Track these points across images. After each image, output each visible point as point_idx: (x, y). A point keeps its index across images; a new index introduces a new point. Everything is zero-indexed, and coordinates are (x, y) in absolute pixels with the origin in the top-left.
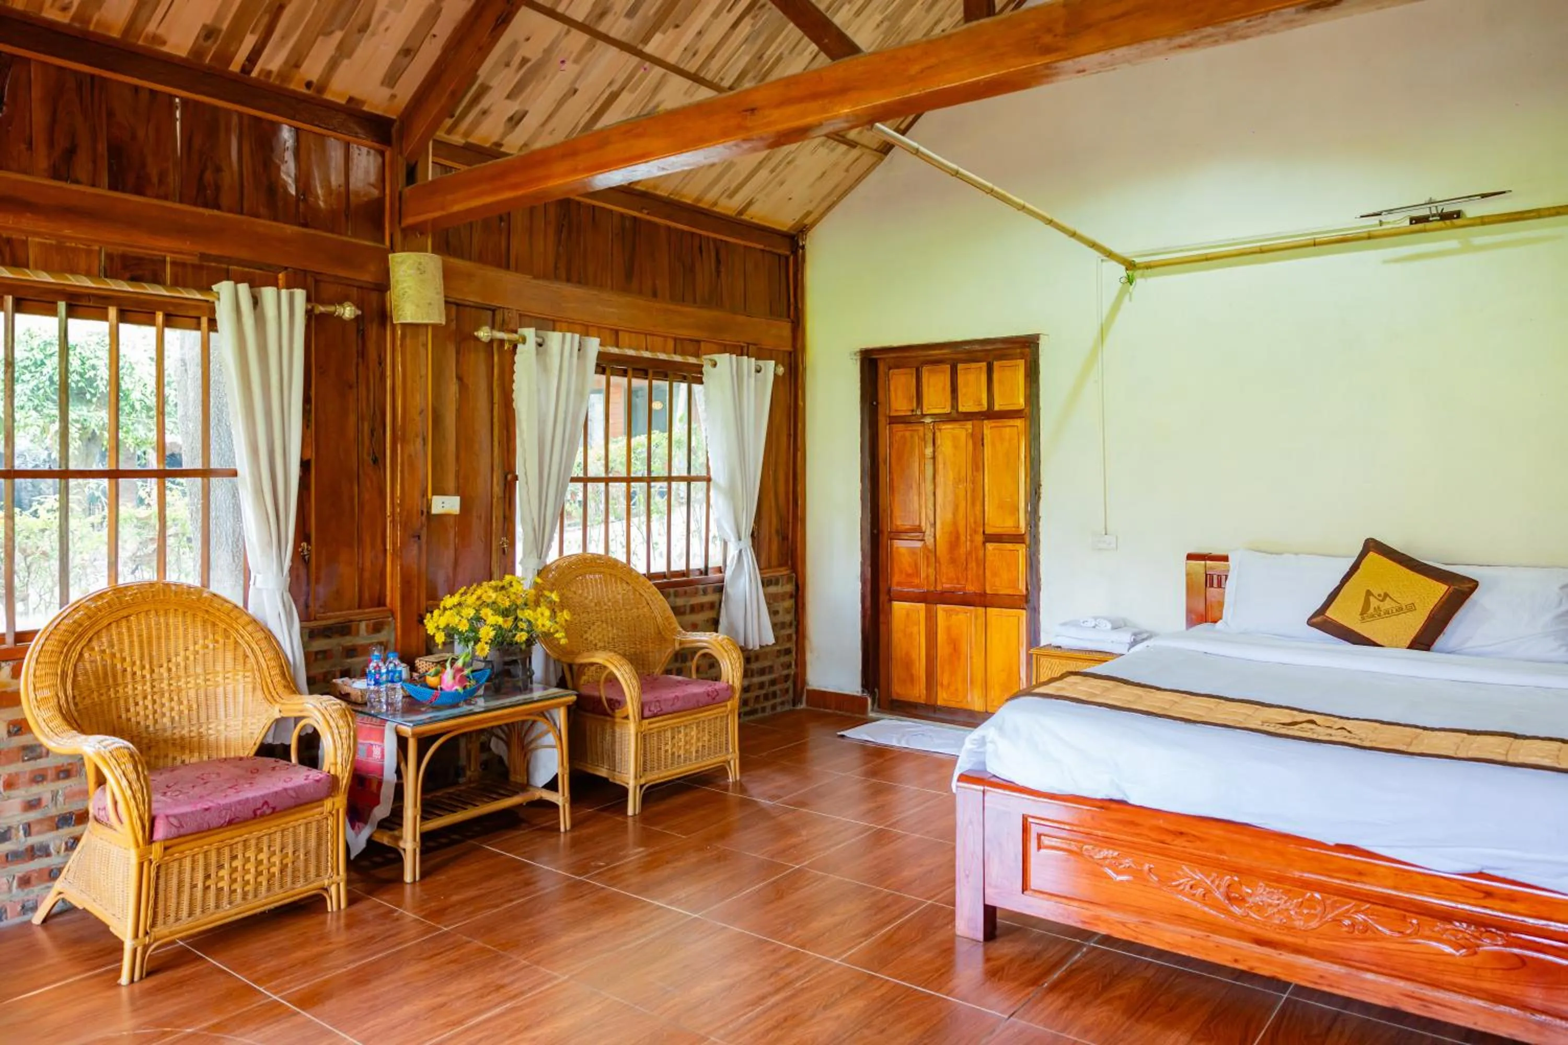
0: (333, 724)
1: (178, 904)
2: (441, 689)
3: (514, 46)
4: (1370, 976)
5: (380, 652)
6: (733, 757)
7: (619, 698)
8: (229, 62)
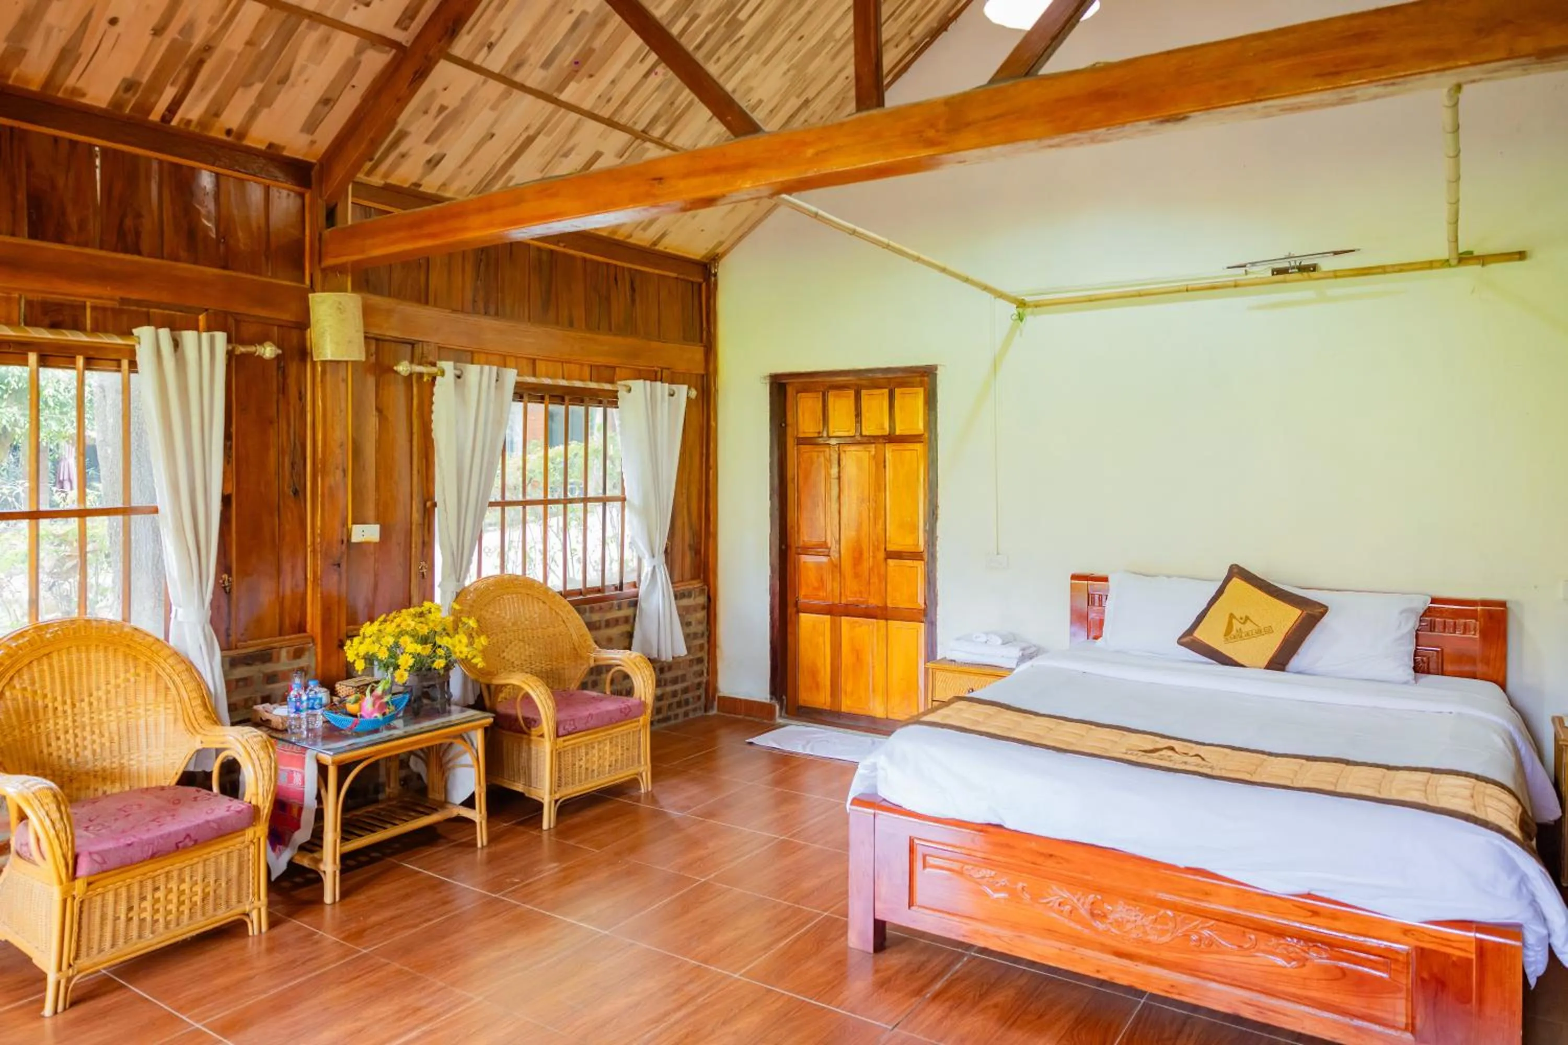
0: (254, 756)
1: (101, 936)
2: (361, 716)
3: (432, 95)
4: (1214, 985)
5: (301, 677)
6: (644, 769)
7: (535, 717)
8: (149, 112)
